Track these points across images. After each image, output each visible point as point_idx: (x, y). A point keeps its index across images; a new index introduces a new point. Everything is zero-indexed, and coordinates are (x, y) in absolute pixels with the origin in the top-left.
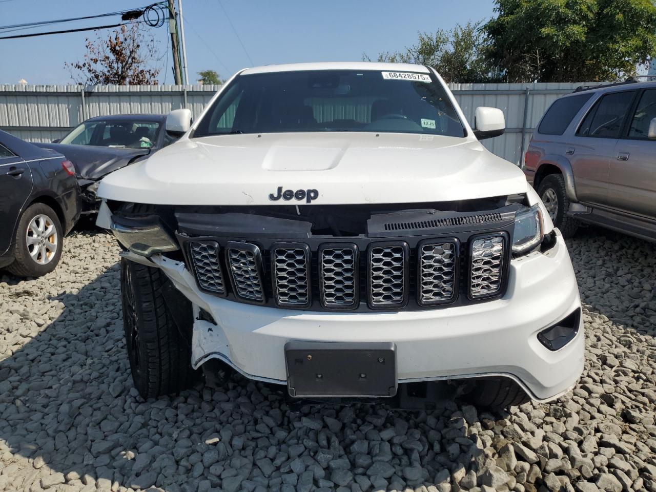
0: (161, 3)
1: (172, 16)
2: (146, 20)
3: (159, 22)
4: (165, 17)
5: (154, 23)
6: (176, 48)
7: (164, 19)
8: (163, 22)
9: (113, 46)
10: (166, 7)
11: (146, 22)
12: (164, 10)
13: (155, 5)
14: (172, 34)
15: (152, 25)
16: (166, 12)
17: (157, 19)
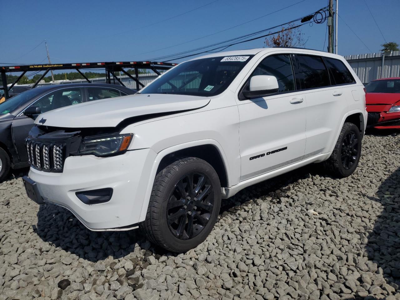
0: (325, 8)
1: (330, 15)
2: (315, 20)
3: (323, 20)
4: (327, 16)
5: (319, 21)
6: (331, 35)
7: (326, 18)
8: (325, 19)
9: (275, 40)
10: (328, 10)
11: (314, 21)
12: (326, 12)
13: (321, 10)
14: (329, 26)
15: (318, 23)
16: (327, 13)
17: (321, 18)
